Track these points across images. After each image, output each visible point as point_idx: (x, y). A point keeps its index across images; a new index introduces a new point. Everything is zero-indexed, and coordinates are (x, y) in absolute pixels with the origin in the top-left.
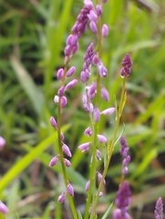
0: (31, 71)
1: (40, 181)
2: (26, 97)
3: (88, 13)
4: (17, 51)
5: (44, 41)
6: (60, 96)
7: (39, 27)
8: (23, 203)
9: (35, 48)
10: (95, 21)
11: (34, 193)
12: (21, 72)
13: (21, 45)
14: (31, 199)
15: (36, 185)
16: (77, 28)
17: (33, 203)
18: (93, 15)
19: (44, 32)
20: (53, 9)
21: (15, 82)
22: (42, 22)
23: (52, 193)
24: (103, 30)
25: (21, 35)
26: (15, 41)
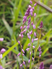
0: (8, 22)
1: (11, 57)
2: (7, 30)
3: (30, 9)
4: (4, 16)
5: (13, 13)
6: (21, 35)
7: (11, 9)
8: (7, 64)
9: (9, 15)
10: (32, 12)
11: (10, 61)
12: (5, 23)
13: (5, 14)
14: (9, 63)
15: (10, 58)
16: (26, 14)
17: (10, 64)
18: (31, 10)
19: (13, 10)
20: (16, 3)
21: (3, 26)
22: (12, 7)
23: (16, 61)
24: (34, 15)
25: (5, 11)
26: (4, 13)
